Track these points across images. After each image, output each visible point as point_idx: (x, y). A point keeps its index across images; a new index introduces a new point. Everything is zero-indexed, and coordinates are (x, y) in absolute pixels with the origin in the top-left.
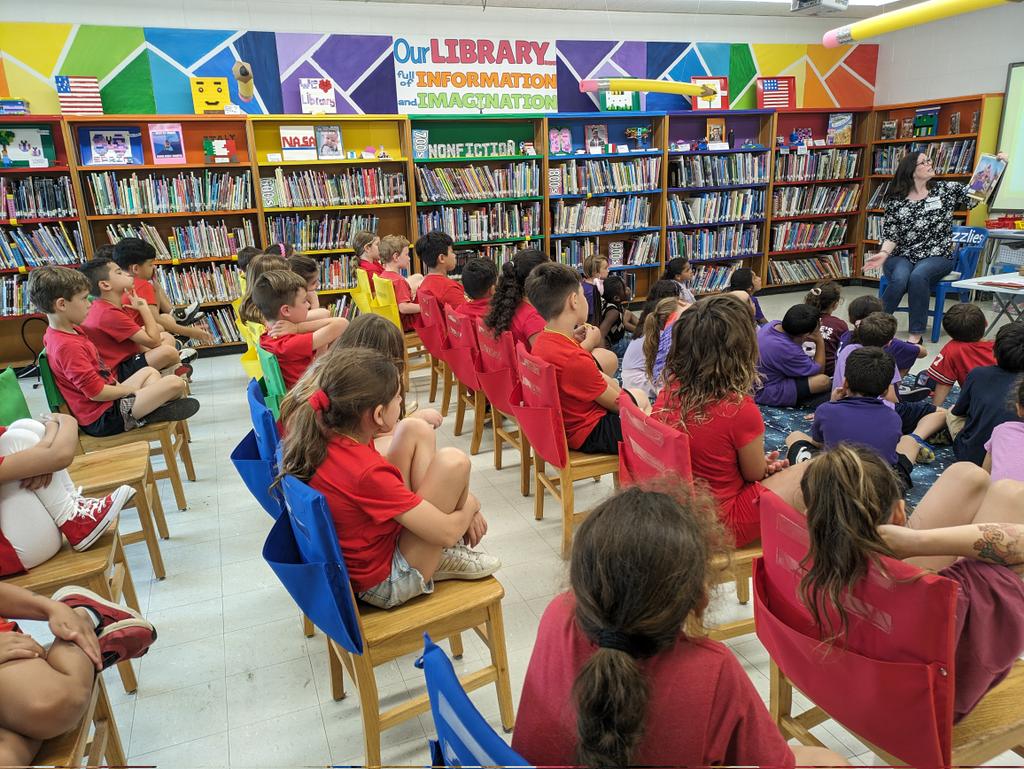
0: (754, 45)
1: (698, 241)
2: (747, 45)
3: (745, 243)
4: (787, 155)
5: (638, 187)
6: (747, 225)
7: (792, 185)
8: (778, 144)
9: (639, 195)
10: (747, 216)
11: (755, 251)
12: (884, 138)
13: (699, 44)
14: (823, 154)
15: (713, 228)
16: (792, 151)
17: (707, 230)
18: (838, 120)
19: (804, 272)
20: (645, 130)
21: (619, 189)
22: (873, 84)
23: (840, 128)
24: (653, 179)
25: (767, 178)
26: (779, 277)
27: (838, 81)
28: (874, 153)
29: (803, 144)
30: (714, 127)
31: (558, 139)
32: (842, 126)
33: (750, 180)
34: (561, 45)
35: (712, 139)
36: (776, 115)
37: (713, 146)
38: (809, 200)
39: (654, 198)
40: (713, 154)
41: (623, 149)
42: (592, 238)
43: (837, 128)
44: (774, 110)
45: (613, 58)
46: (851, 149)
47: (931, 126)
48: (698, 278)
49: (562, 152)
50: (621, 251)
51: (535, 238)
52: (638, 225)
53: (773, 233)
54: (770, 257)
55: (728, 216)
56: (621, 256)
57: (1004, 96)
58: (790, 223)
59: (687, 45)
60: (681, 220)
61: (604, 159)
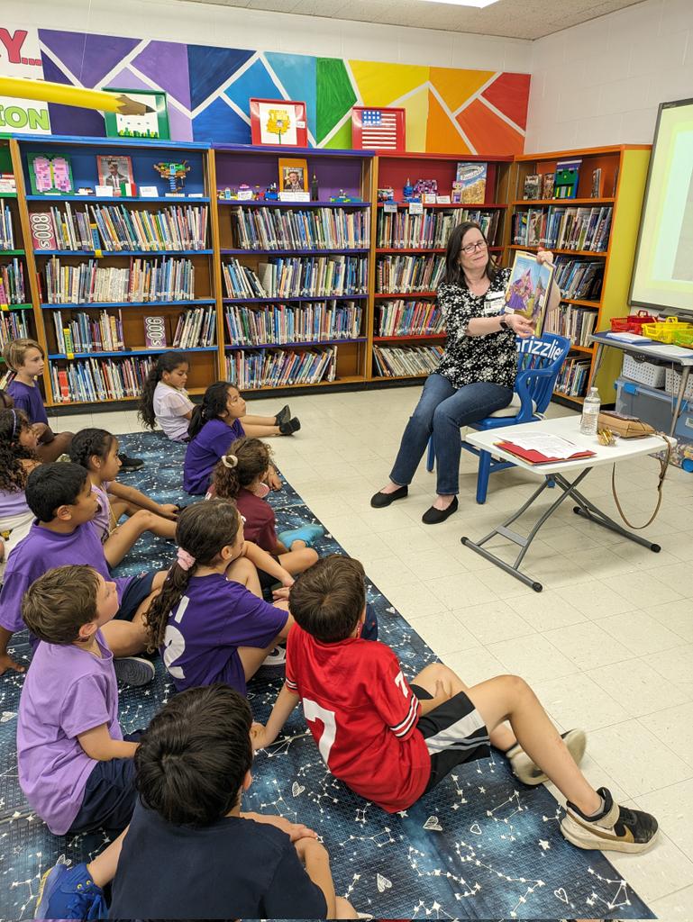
0: (352, 62)
1: (272, 321)
2: (341, 61)
3: (340, 325)
4: (394, 214)
5: (175, 245)
6: (342, 303)
7: (403, 254)
8: (380, 200)
9: (178, 256)
10: (340, 291)
11: (355, 335)
12: (526, 198)
13: (267, 54)
14: (445, 215)
15: (293, 304)
16: (402, 210)
17: (283, 307)
18: (470, 171)
19: (424, 362)
20: (181, 167)
21: (145, 246)
22: (524, 129)
23: (471, 184)
24: (196, 235)
25: (366, 243)
26: (388, 368)
27: (474, 120)
28: (514, 217)
29: (418, 201)
30: (288, 170)
31: (48, 172)
32: (475, 179)
33: (342, 245)
34: (45, 35)
35: (288, 187)
36: (376, 159)
37: (285, 197)
38: (427, 272)
39: (201, 261)
40: (285, 207)
41: (149, 192)
42: (112, 310)
43: (469, 182)
44: (373, 153)
45: (135, 63)
46: (484, 210)
47: (571, 185)
48: (276, 366)
49: (54, 189)
50: (162, 329)
51: (16, 307)
52: (179, 295)
53: (378, 313)
54: (374, 343)
55: (312, 290)
56: (162, 335)
57: (651, 148)
58: (402, 302)
59: (250, 54)
60: (244, 293)
61: (117, 204)
